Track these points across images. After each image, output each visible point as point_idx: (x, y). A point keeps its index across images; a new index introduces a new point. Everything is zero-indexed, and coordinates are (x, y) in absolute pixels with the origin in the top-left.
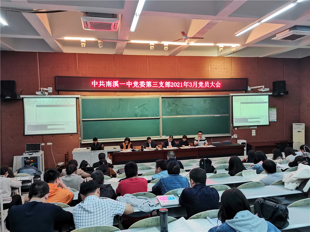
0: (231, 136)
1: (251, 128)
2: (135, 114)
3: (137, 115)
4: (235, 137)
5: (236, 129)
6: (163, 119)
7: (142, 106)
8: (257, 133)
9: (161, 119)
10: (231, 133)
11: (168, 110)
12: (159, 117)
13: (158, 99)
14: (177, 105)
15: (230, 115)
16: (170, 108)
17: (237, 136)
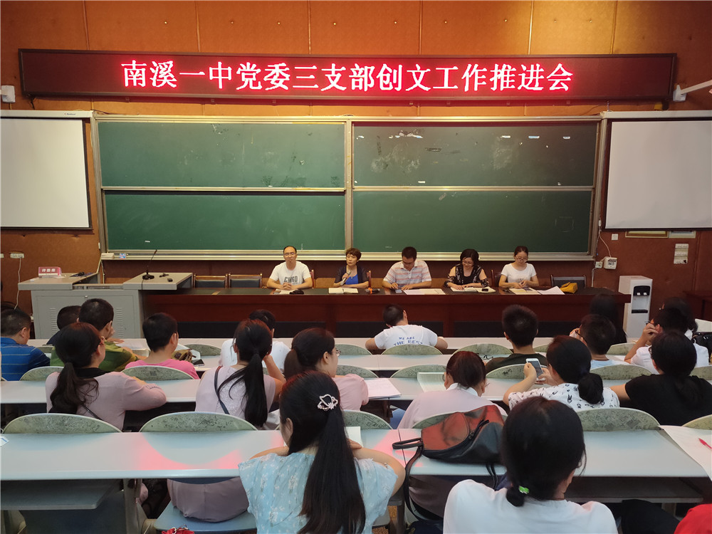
0: (592, 264)
1: (672, 235)
4: (607, 266)
5: (615, 237)
8: (693, 254)
10: (594, 250)
11: (374, 165)
12: (342, 189)
13: (340, 129)
15: (594, 189)
16: (381, 160)
17: (615, 263)
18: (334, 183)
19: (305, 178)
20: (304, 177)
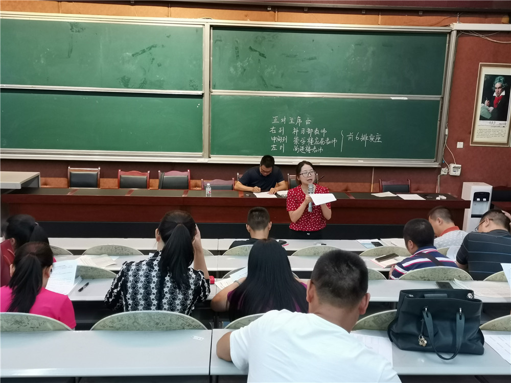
0: (439, 170)
2: (123, 78)
3: (129, 80)
4: (452, 173)
5: (460, 145)
6: (214, 100)
7: (144, 51)
9: (206, 98)
10: (440, 158)
11: (232, 69)
12: (200, 93)
13: (199, 32)
14: (263, 55)
15: (442, 98)
16: (239, 64)
17: (460, 170)
18: (193, 86)
19: (163, 81)
20: (162, 79)
